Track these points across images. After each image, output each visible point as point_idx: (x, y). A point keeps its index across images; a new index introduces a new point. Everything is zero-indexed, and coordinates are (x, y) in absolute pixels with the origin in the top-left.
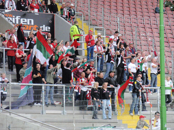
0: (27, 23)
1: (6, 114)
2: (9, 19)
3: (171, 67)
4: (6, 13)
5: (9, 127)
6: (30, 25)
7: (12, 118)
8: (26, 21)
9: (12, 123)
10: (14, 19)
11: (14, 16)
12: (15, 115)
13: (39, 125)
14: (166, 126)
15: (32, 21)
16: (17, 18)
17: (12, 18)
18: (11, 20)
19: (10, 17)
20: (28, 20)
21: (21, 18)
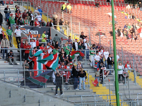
0: (34, 33)
1: (22, 88)
2: (23, 31)
3: (121, 57)
4: (21, 28)
5: (25, 96)
6: (36, 34)
7: (26, 91)
8: (33, 32)
9: (26, 94)
10: (26, 31)
11: (26, 30)
12: (28, 89)
13: (42, 95)
14: (118, 93)
15: (37, 32)
16: (28, 30)
17: (25, 30)
18: (25, 32)
19: (24, 30)
20: (35, 31)
21: (30, 30)
